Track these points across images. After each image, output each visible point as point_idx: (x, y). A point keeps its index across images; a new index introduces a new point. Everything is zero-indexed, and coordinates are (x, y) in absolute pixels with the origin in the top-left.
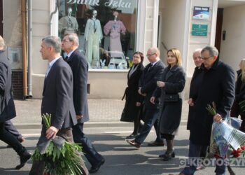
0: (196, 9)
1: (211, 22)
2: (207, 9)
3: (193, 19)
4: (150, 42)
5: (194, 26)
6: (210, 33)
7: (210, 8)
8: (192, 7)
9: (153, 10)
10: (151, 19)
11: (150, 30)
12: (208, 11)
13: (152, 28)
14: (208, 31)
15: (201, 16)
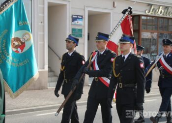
0: (74, 16)
1: (84, 27)
2: (81, 17)
3: (72, 24)
4: (42, 43)
5: (73, 30)
6: (84, 35)
7: (83, 17)
8: (71, 16)
9: (44, 16)
10: (43, 24)
11: (42, 33)
12: (82, 18)
13: (44, 31)
14: (83, 34)
15: (78, 22)
